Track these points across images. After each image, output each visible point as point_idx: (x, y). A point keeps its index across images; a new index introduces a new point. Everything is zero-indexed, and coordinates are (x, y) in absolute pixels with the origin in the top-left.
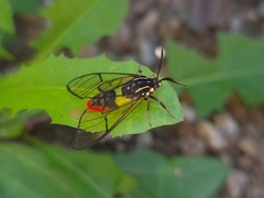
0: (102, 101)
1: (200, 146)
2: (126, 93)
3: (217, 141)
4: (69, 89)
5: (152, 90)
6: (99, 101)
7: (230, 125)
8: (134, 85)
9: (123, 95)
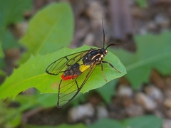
0: (71, 71)
1: (139, 109)
2: (85, 62)
3: (150, 104)
4: (47, 72)
5: (102, 56)
6: (69, 72)
7: (156, 92)
8: (89, 55)
9: (84, 63)
